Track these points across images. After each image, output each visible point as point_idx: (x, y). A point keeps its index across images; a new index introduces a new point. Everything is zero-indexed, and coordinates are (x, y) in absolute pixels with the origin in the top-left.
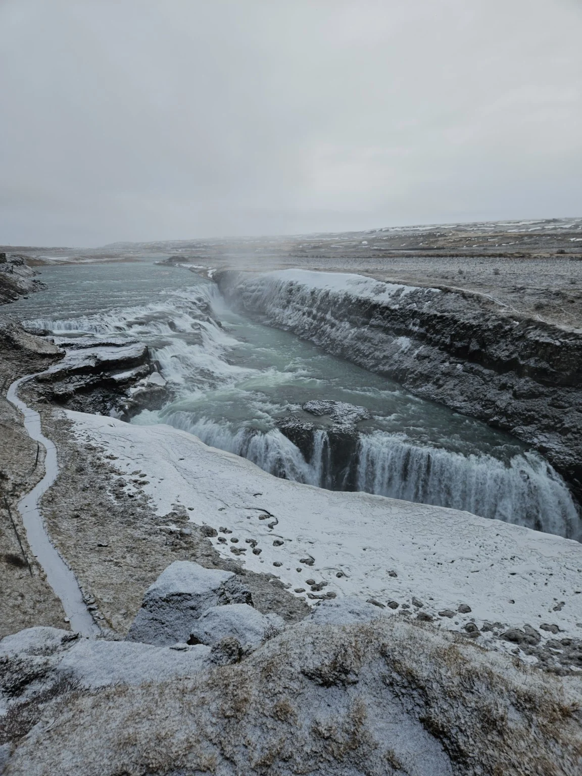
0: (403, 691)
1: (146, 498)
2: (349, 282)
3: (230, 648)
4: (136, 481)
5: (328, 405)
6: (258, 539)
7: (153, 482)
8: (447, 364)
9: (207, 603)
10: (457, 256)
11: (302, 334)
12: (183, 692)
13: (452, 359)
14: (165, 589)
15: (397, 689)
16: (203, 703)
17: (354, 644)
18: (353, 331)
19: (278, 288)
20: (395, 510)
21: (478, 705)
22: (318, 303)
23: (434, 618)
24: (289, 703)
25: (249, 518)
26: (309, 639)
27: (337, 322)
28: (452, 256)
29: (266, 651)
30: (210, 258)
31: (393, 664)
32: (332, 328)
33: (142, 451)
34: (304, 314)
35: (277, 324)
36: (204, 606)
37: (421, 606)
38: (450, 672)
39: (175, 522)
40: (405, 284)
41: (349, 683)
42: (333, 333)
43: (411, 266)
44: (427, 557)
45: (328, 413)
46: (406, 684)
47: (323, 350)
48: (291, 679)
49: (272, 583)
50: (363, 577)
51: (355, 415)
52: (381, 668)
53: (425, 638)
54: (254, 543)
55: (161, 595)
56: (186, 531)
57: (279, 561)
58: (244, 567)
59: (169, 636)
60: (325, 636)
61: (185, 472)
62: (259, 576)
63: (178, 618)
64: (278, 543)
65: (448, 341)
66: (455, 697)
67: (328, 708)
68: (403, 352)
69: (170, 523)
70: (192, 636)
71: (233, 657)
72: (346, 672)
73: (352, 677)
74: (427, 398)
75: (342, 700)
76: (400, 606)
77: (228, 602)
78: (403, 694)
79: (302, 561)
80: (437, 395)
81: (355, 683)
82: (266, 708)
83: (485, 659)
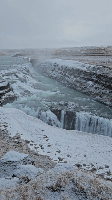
0: (79, 193)
1: (7, 131)
2: (74, 63)
3: (25, 179)
4: (4, 126)
5: (66, 103)
6: (43, 144)
7: (10, 126)
8: (104, 90)
9: (19, 164)
10: (108, 56)
11: (58, 80)
12: (7, 193)
13: (106, 89)
14: (6, 159)
15: (77, 192)
16: (13, 196)
17: (64, 178)
18: (74, 79)
19: (51, 65)
20: (86, 136)
21: (102, 198)
22: (64, 70)
23: (97, 169)
24: (41, 197)
25: (40, 138)
26: (49, 176)
27: (70, 76)
28: (106, 56)
29: (35, 180)
30: (29, 55)
31: (76, 184)
32: (68, 78)
33: (6, 116)
34: (59, 73)
35: (51, 76)
36: (18, 165)
37: (93, 166)
38: (94, 187)
39: (17, 139)
40: (92, 64)
41: (61, 191)
42: (68, 79)
43: (93, 58)
44: (96, 151)
45: (66, 105)
46: (80, 191)
47: (65, 85)
48: (42, 189)
49: (47, 158)
50: (76, 156)
51: (74, 106)
52: (72, 186)
53: (87, 176)
54: (42, 146)
55: (4, 161)
56: (20, 141)
57: (49, 151)
58: (38, 153)
59: (7, 175)
60: (55, 175)
61: (20, 123)
62: (43, 156)
63: (10, 169)
64: (49, 146)
65: (104, 83)
66: (95, 195)
67: (54, 198)
68: (90, 86)
69: (15, 139)
70: (14, 175)
71: (26, 182)
72: (61, 187)
73: (62, 189)
74: (97, 101)
75: (59, 196)
76: (87, 165)
77: (26, 164)
78: (78, 194)
79: (56, 152)
80: (100, 100)
81: (63, 190)
82: (33, 198)
83: (106, 183)
